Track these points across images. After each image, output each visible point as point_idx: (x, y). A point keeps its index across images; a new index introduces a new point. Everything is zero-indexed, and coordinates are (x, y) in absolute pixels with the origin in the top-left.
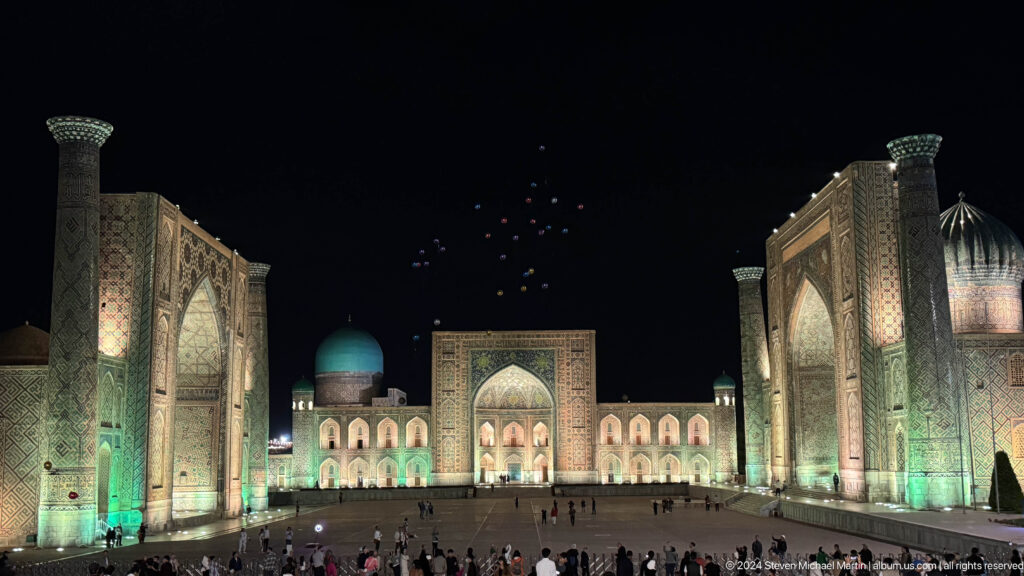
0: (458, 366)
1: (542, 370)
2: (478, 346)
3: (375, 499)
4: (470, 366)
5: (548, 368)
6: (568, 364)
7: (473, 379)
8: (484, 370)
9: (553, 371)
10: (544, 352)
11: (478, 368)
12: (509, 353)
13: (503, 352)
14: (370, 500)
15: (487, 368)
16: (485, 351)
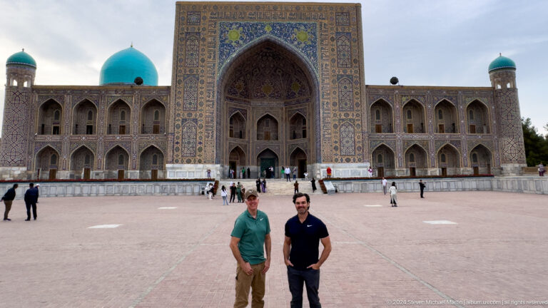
0: (204, 39)
1: (303, 45)
2: (227, 18)
3: (80, 195)
4: (218, 40)
5: (310, 43)
6: (332, 39)
7: (222, 53)
8: (234, 44)
9: (314, 47)
10: (305, 25)
11: (227, 42)
12: (263, 26)
13: (257, 25)
14: (74, 195)
15: (238, 43)
16: (236, 24)
